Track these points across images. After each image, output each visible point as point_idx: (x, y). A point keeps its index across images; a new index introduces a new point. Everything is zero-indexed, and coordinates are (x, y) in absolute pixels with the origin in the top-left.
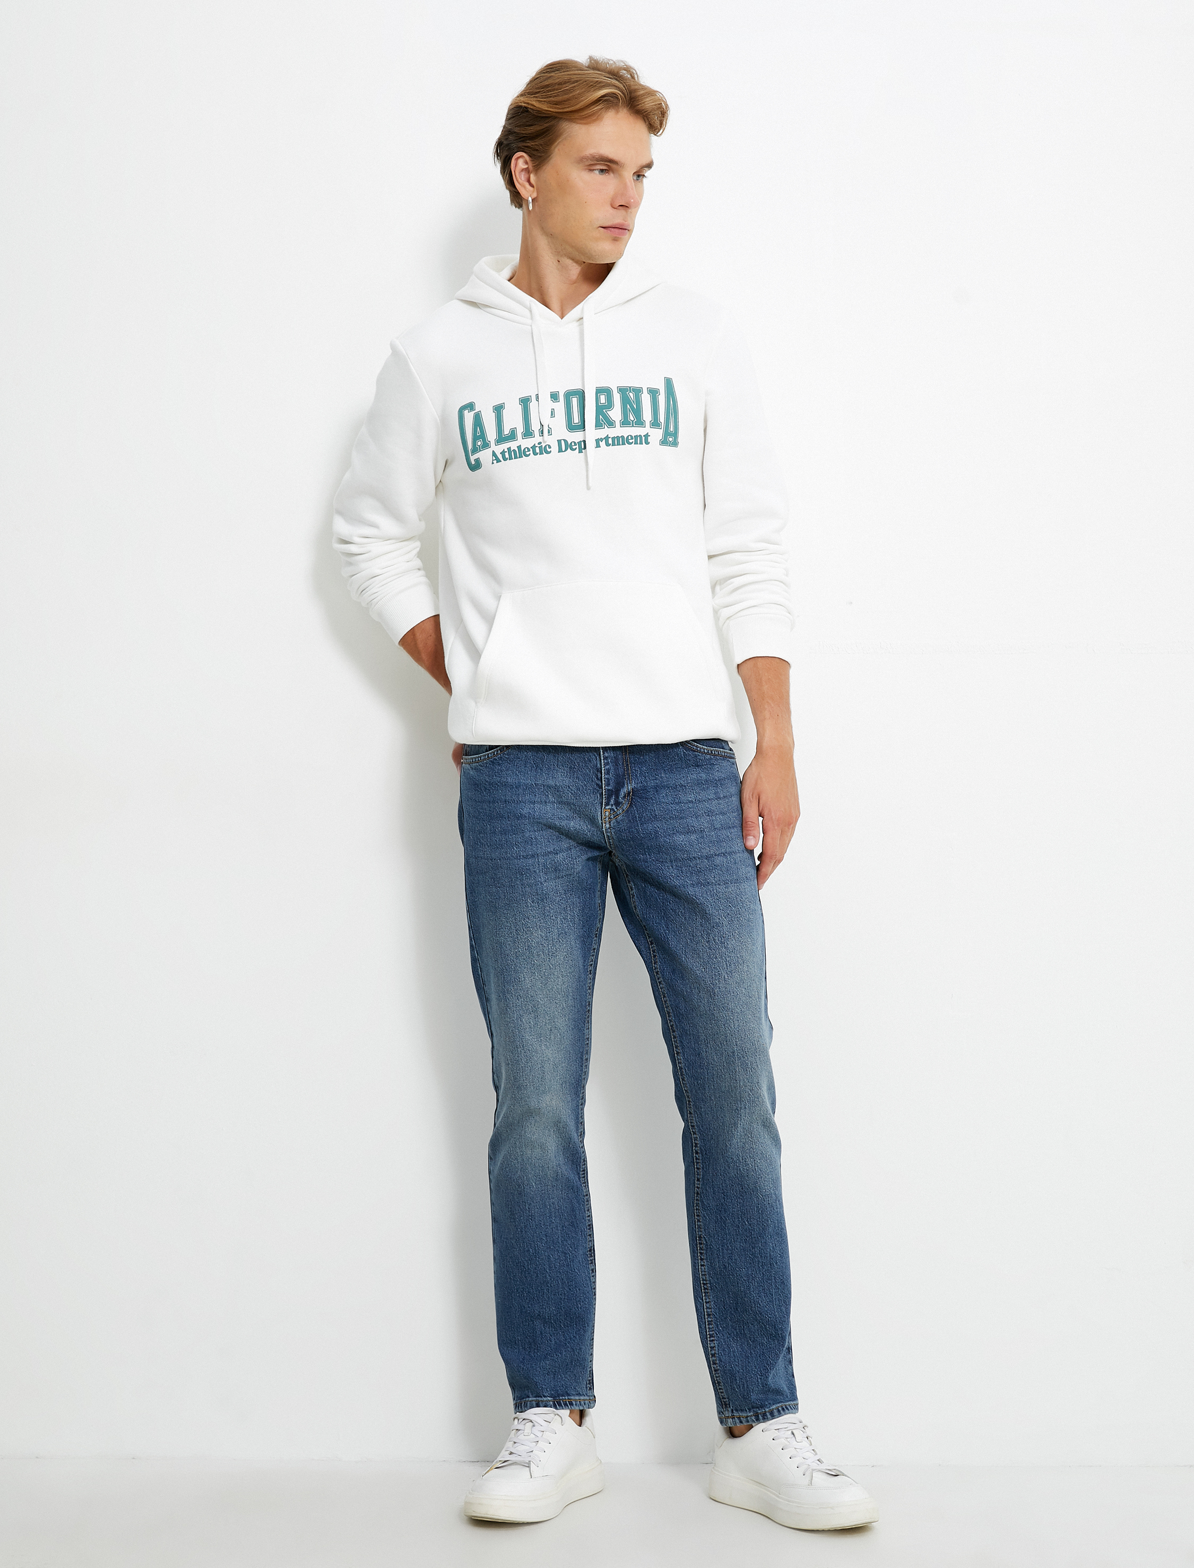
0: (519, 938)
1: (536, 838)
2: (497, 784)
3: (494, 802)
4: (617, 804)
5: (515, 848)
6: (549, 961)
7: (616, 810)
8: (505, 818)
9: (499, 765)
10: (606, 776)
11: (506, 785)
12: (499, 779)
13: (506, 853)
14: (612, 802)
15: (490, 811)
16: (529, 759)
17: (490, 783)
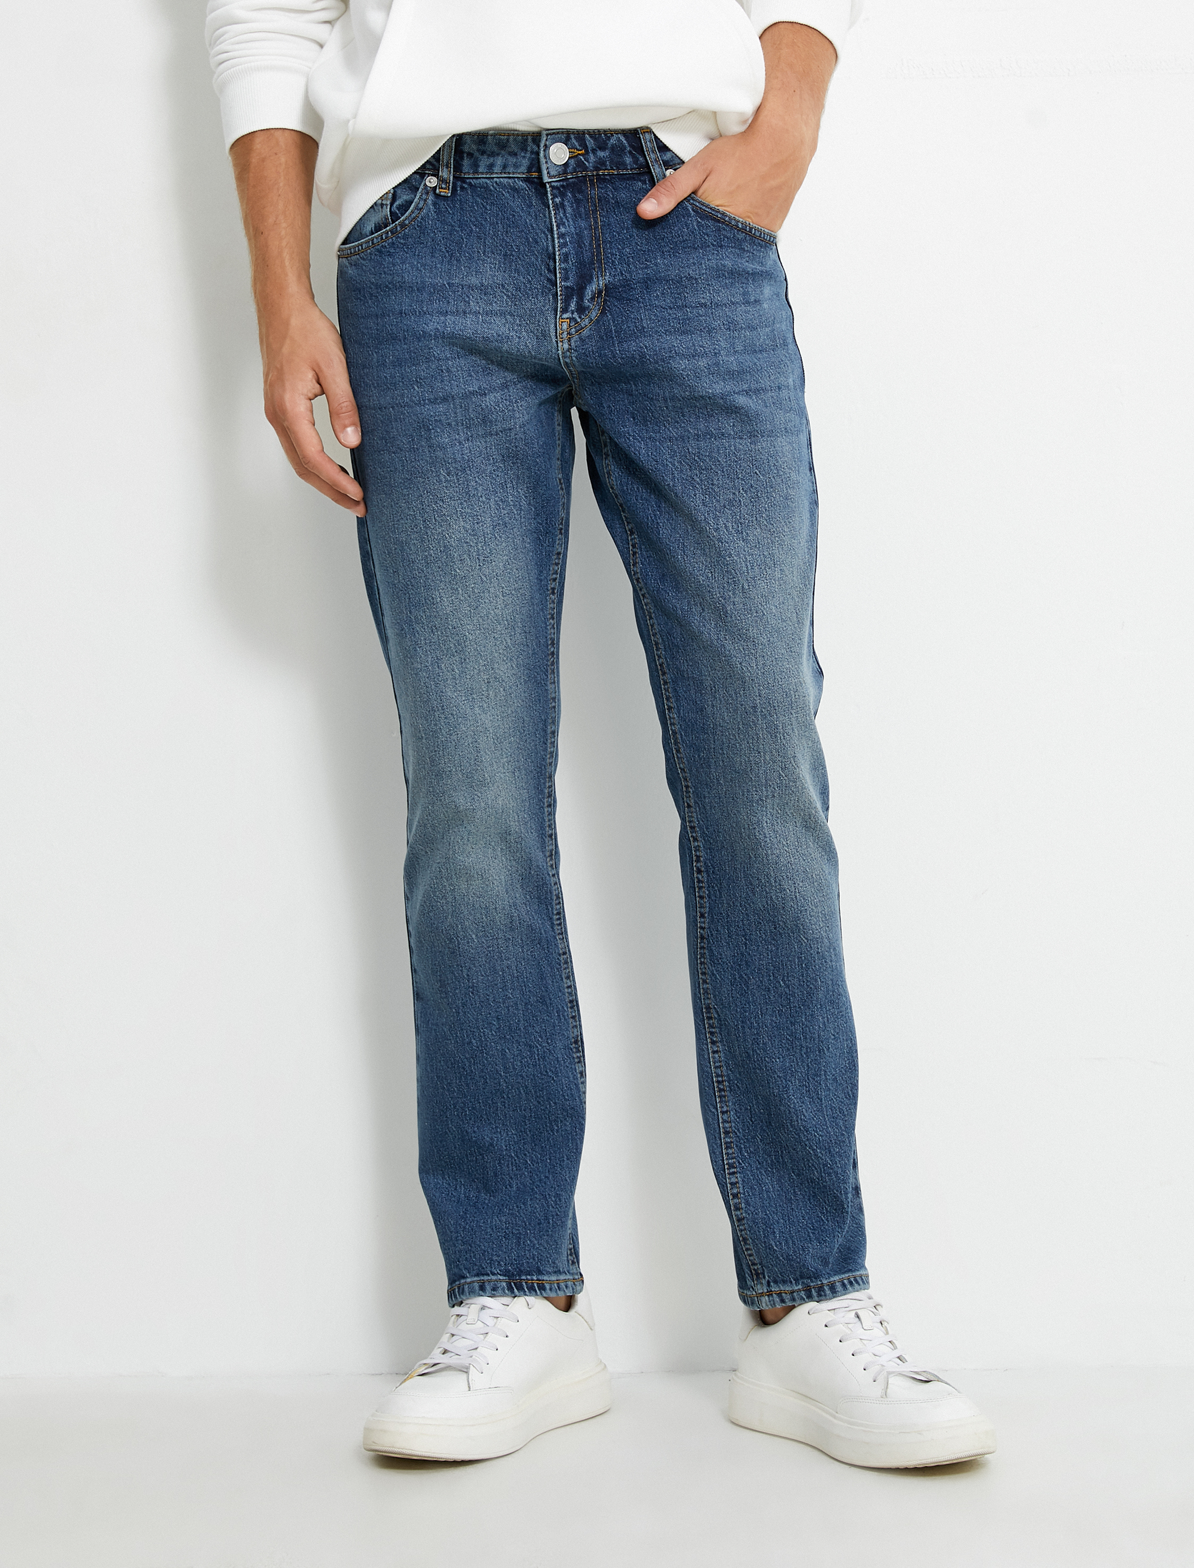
0: (429, 533)
1: (449, 370)
2: (387, 287)
3: (383, 315)
4: (581, 309)
5: (416, 388)
6: (480, 569)
7: (579, 320)
8: (400, 341)
9: (390, 255)
10: (563, 266)
11: (401, 287)
12: (390, 278)
13: (403, 395)
14: (573, 306)
15: (377, 330)
16: (438, 244)
17: (377, 286)
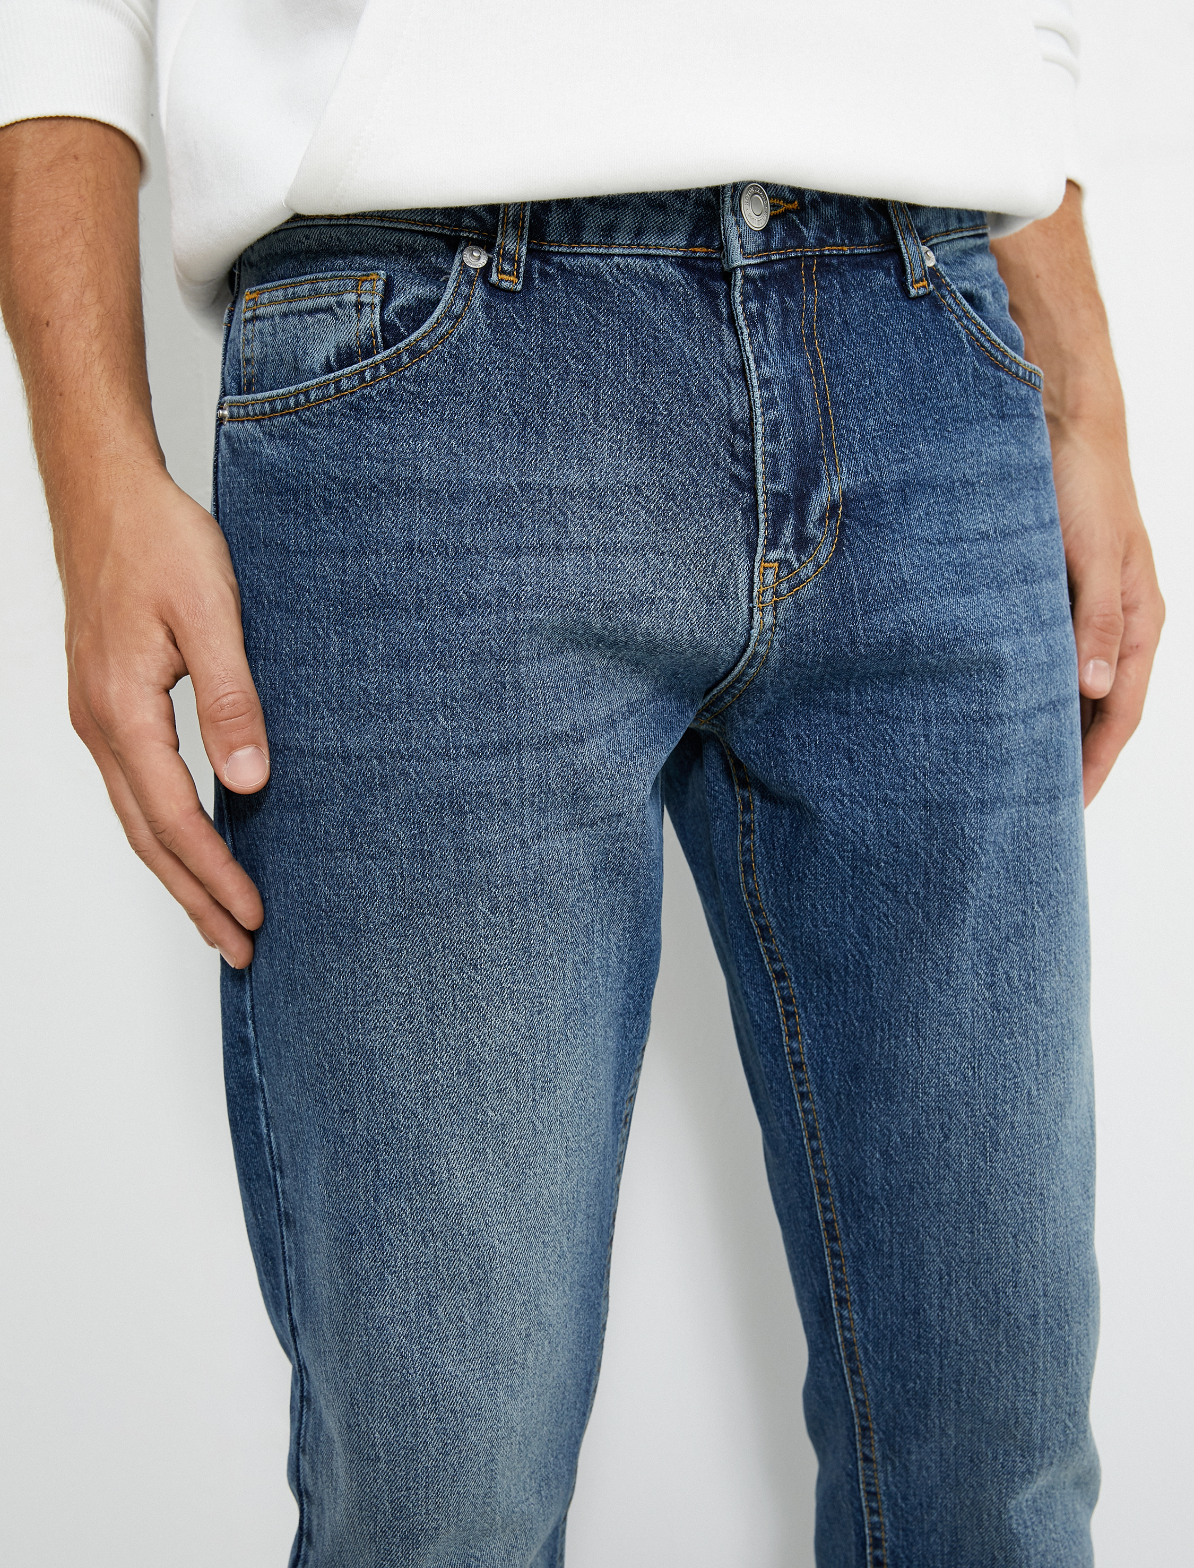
0: (439, 1035)
1: (517, 686)
2: (374, 487)
3: (360, 551)
4: (802, 543)
5: (441, 719)
6: (534, 1108)
7: (796, 565)
8: (407, 610)
9: (383, 417)
10: (769, 447)
11: (410, 490)
12: (382, 469)
13: (407, 734)
14: (787, 535)
15: (343, 583)
16: (495, 398)
17: (346, 487)
